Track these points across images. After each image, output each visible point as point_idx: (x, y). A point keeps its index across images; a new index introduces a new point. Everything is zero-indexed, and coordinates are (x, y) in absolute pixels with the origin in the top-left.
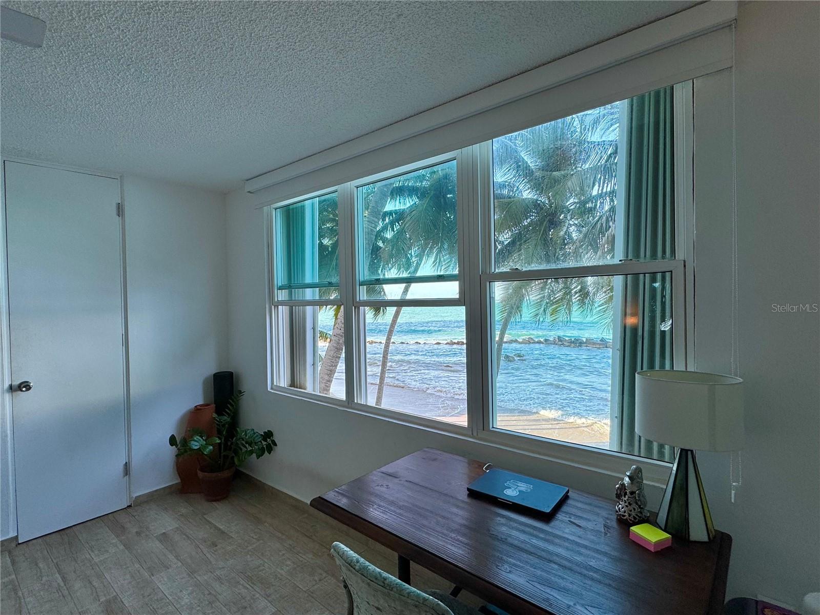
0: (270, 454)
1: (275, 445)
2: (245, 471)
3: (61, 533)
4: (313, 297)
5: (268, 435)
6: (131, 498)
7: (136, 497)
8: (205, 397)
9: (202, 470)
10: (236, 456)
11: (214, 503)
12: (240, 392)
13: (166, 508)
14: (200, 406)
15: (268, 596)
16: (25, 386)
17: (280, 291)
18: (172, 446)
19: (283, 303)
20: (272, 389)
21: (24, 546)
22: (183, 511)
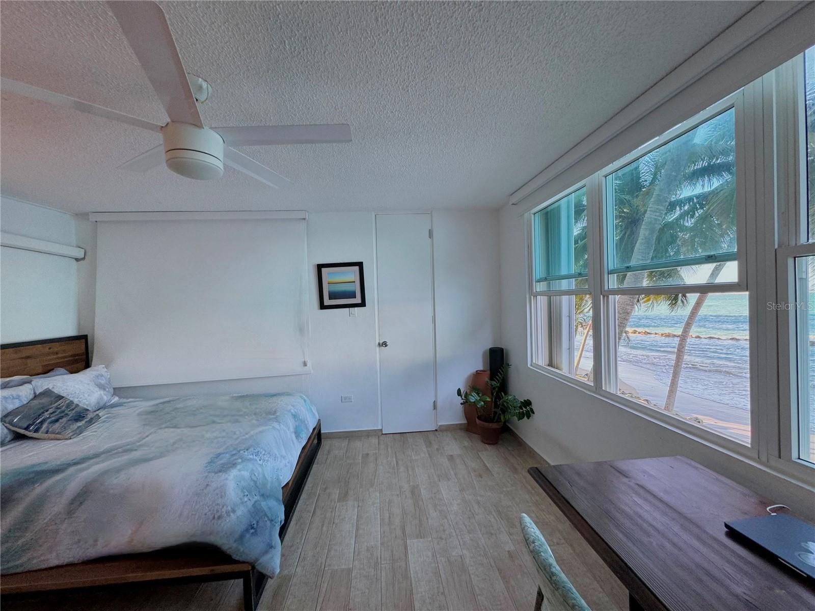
0: (528, 419)
1: (534, 413)
2: (511, 427)
3: (402, 434)
4: (569, 288)
5: (528, 403)
6: (437, 425)
7: (440, 425)
8: (484, 365)
9: (479, 418)
10: (503, 414)
11: (487, 445)
12: (508, 365)
13: (456, 439)
14: (480, 371)
15: (511, 535)
16: (384, 344)
17: (539, 283)
18: (459, 396)
19: (541, 294)
20: (531, 365)
21: (385, 436)
22: (466, 444)
